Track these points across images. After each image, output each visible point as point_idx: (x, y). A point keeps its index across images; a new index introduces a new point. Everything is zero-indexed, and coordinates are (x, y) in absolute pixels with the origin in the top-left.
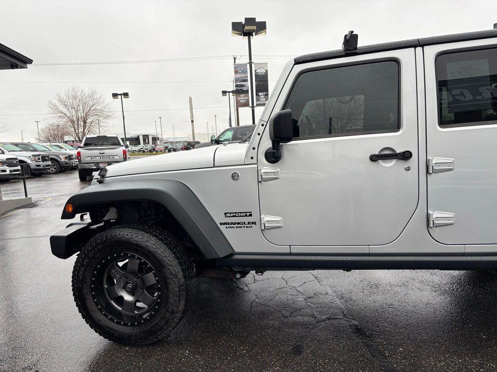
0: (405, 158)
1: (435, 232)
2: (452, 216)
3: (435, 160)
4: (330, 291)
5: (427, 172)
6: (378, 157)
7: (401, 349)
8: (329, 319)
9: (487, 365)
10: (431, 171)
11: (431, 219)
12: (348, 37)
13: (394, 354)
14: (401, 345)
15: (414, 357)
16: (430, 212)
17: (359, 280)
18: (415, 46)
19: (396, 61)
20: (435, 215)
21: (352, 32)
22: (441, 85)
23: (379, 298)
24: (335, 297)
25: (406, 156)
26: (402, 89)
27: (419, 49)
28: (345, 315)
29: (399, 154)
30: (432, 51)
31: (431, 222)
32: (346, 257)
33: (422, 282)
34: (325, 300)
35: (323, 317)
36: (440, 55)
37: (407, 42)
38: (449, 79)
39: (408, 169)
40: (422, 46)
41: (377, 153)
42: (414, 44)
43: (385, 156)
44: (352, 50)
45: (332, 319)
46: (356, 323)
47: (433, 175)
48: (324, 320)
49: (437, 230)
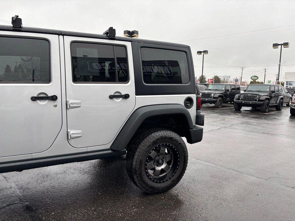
0: (53, 99)
1: (72, 142)
2: (80, 132)
3: (70, 101)
4: (13, 185)
5: (67, 108)
6: (36, 98)
7: (53, 213)
8: (8, 205)
9: (98, 209)
10: (68, 107)
11: (69, 135)
12: (14, 19)
13: (48, 218)
14: (53, 211)
15: (59, 216)
16: (69, 131)
17: (36, 174)
18: (59, 35)
19: (47, 40)
20: (71, 132)
21: (18, 16)
22: (74, 59)
23: (46, 184)
24: (16, 189)
25: (54, 98)
26: (51, 58)
27: (61, 37)
28: (21, 200)
29: (49, 97)
30: (69, 40)
31: (69, 137)
32: (15, 163)
33: (75, 169)
34: (9, 193)
35: (4, 205)
36: (73, 42)
37: (54, 31)
38: (78, 56)
39: (55, 106)
40: (63, 35)
41: (36, 96)
42: (58, 33)
43: (41, 98)
44: (17, 28)
45: (11, 205)
46: (27, 203)
47: (70, 110)
48: (4, 207)
49: (73, 140)
